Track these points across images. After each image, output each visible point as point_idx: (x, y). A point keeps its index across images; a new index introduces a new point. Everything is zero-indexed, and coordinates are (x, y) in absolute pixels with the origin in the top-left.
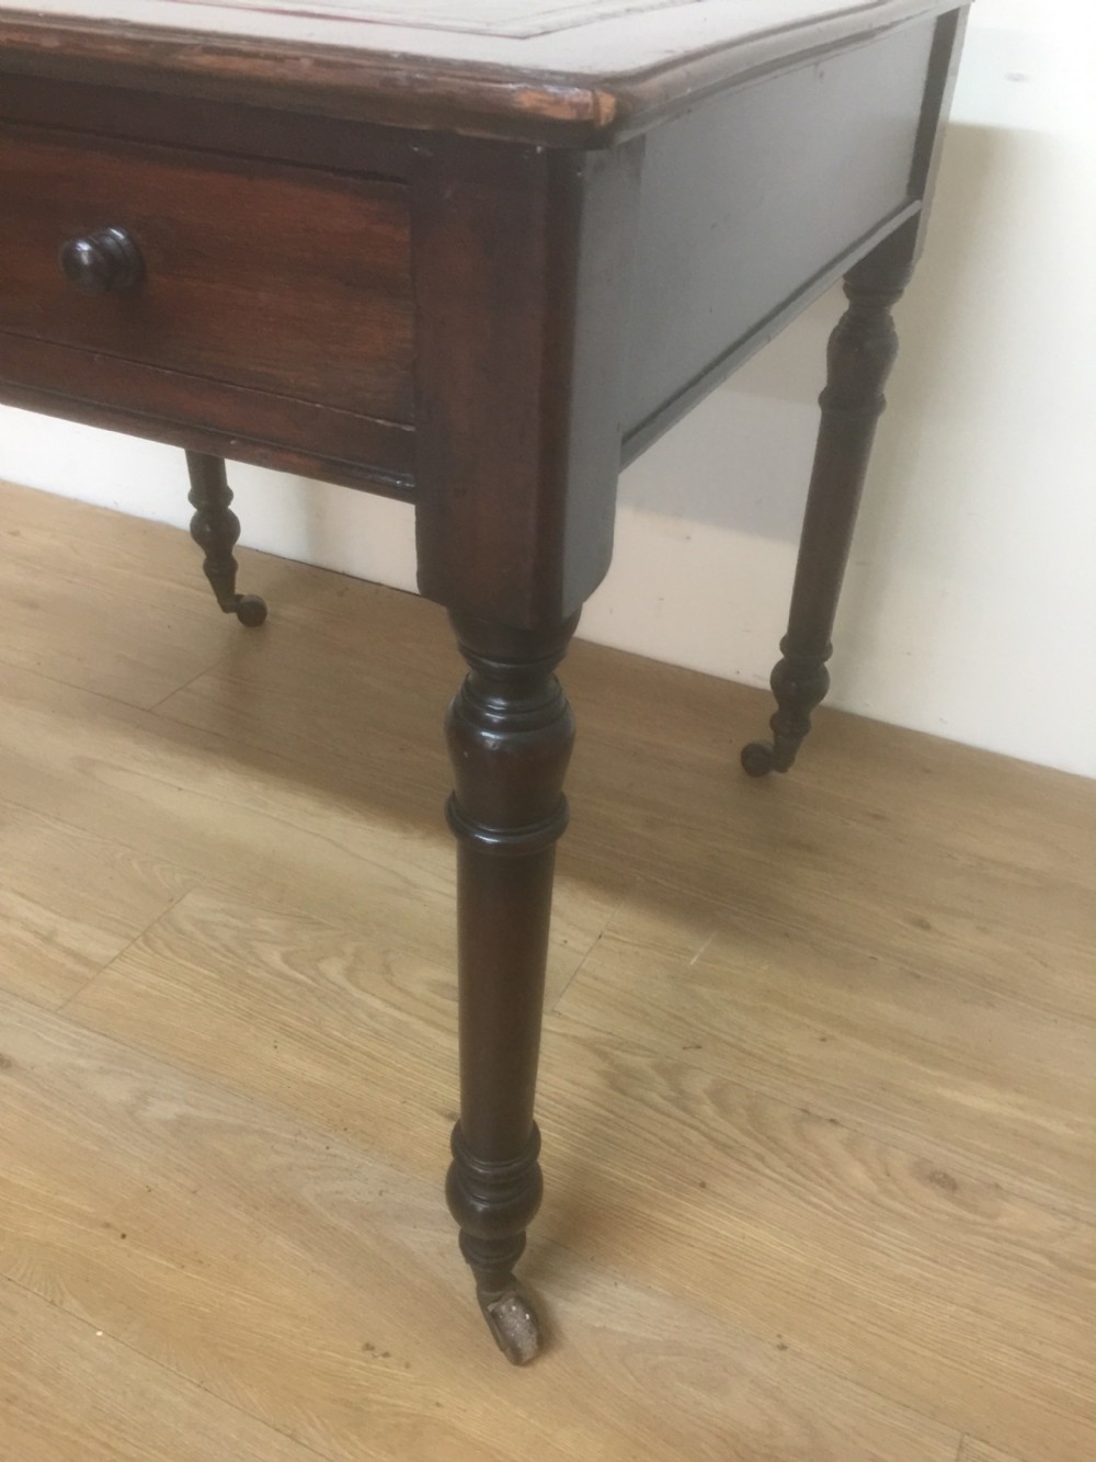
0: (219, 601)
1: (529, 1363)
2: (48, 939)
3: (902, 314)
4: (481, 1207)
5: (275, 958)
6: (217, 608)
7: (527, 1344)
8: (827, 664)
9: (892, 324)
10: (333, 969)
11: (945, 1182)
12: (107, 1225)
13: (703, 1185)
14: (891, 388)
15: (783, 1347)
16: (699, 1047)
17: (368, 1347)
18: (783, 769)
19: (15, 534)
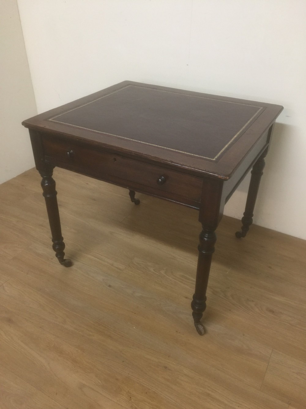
0: (131, 200)
1: (203, 335)
2: (112, 265)
3: (266, 159)
4: (197, 308)
5: (152, 270)
6: (131, 201)
7: (203, 332)
8: (252, 218)
9: (264, 161)
10: (163, 272)
11: (272, 311)
12: (132, 312)
13: (230, 310)
14: (264, 171)
15: (244, 335)
16: (229, 288)
17: (177, 332)
18: (244, 237)
19: (87, 184)
